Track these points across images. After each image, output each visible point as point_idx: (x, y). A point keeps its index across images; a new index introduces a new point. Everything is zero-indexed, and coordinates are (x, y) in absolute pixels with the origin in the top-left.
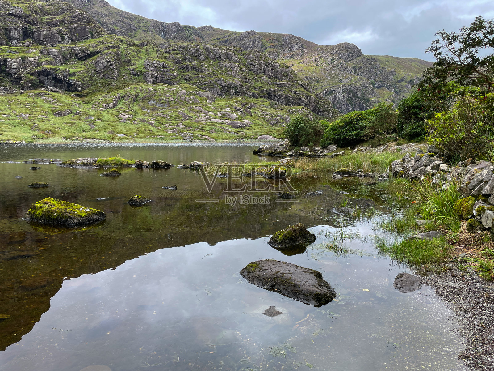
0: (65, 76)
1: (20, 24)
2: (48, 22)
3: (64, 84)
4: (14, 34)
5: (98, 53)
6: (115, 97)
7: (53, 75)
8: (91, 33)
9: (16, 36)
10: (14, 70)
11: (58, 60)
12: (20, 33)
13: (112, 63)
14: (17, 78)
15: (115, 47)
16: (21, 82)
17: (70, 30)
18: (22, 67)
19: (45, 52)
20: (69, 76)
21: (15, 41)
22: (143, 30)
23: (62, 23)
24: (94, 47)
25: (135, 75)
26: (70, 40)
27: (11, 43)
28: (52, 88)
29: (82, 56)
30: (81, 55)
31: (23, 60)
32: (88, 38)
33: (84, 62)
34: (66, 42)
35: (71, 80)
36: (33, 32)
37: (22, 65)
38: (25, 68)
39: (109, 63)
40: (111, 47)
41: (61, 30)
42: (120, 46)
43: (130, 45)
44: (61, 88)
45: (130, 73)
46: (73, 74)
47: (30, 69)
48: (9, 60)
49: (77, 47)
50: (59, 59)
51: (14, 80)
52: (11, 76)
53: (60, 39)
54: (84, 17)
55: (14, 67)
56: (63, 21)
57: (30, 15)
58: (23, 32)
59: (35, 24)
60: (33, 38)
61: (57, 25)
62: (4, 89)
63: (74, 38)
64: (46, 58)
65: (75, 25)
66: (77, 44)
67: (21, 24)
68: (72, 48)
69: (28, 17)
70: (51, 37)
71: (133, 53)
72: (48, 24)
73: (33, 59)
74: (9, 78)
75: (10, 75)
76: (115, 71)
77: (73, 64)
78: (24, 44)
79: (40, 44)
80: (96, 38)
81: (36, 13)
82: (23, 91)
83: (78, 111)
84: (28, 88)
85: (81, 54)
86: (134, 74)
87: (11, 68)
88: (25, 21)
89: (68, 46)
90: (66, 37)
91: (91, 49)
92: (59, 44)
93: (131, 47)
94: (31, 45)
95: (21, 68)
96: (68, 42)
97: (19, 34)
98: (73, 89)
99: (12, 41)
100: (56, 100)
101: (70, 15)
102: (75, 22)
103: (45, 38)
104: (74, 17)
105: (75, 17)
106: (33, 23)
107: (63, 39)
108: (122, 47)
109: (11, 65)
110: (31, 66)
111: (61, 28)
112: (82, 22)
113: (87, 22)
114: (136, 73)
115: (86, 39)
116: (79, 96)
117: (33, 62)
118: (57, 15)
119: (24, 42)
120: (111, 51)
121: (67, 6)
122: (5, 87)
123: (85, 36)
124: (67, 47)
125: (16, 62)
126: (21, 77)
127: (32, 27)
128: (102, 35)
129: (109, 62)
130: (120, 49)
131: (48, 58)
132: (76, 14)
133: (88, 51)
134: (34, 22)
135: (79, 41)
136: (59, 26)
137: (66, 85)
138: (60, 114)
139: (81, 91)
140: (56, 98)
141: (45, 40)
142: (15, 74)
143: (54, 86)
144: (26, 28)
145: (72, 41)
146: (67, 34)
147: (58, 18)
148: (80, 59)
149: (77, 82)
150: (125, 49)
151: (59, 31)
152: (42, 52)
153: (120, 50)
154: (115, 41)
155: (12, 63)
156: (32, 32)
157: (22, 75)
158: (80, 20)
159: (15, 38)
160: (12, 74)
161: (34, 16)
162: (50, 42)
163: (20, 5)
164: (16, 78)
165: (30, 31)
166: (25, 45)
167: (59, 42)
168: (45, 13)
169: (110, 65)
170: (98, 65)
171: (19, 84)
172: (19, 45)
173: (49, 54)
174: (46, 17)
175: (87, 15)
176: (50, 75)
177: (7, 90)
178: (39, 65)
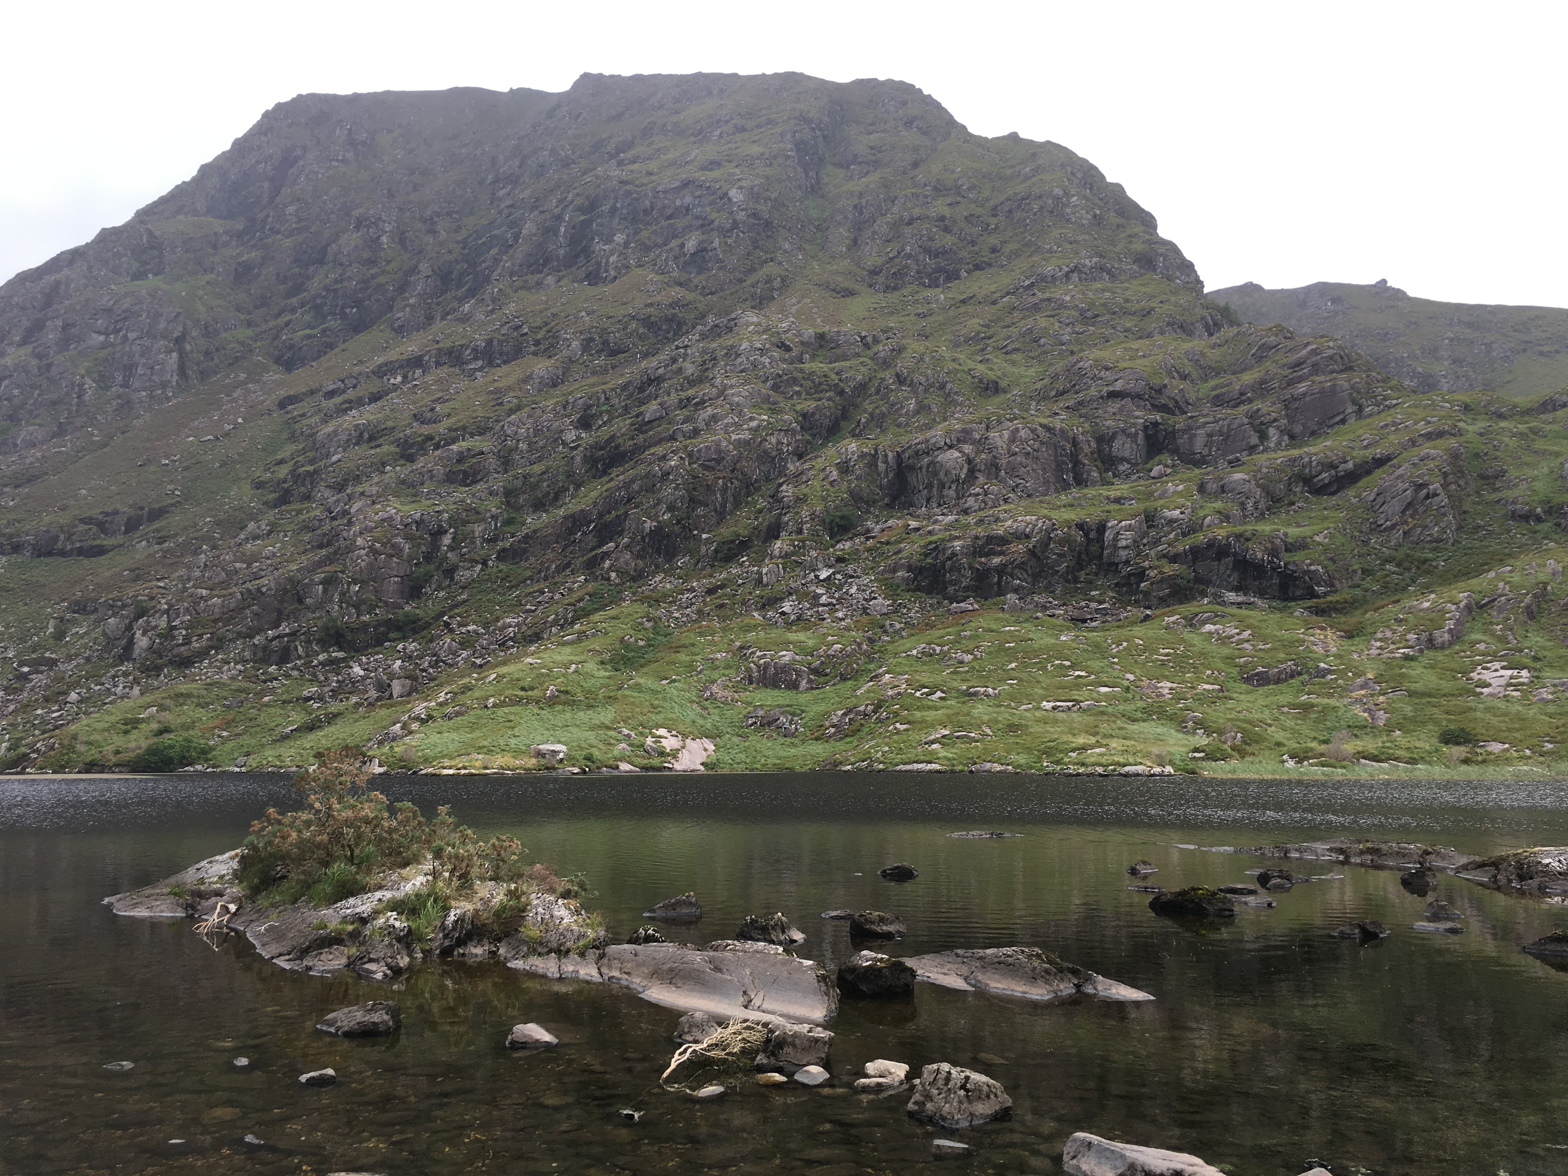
0: (1274, 552)
1: (1137, 417)
2: (1217, 396)
3: (1271, 578)
4: (1122, 447)
5: (1380, 462)
6: (1454, 607)
7: (1235, 554)
8: (1354, 402)
9: (1127, 454)
10: (1123, 554)
11: (1250, 506)
12: (1139, 442)
13: (1436, 489)
14: (1134, 574)
15: (1440, 434)
16: (1142, 585)
17: (1286, 406)
18: (1145, 541)
19: (1212, 487)
20: (1287, 550)
21: (1123, 467)
22: (1541, 354)
23: (1261, 388)
24: (1366, 447)
25: (1525, 518)
26: (1286, 437)
27: (1114, 474)
28: (1231, 596)
29: (1326, 481)
30: (1323, 480)
31: (1150, 519)
32: (1343, 421)
33: (1333, 500)
34: (1272, 445)
35: (1294, 562)
36: (1174, 432)
37: (1145, 534)
38: (1157, 542)
39: (1425, 491)
40: (1429, 436)
41: (1259, 410)
42: (1461, 425)
43: (1501, 416)
44: (1261, 594)
45: (1506, 515)
46: (1301, 545)
47: (1170, 545)
48: (1110, 525)
49: (1310, 455)
50: (1253, 500)
51: (1123, 582)
52: (1118, 571)
53: (1254, 440)
54: (1331, 358)
55: (1123, 543)
56: (1263, 382)
57: (1165, 386)
58: (1147, 437)
59: (1180, 408)
60: (1175, 451)
61: (1244, 398)
62: (1097, 611)
63: (1298, 429)
64: (1214, 505)
65: (1302, 388)
66: (1307, 445)
67: (1141, 416)
68: (1293, 461)
69: (1159, 391)
70: (1228, 437)
71: (1513, 443)
72: (1219, 401)
73: (1178, 512)
74: (1110, 576)
75: (1113, 568)
76: (1445, 515)
77: (1296, 512)
78: (1151, 470)
79: (1197, 464)
80: (1370, 415)
81: (1184, 377)
82: (1148, 612)
83: (1322, 665)
84: (1163, 601)
85: (1324, 475)
86: (1520, 516)
87: (1116, 548)
88: (1152, 405)
89: (1280, 457)
90: (1272, 431)
91: (1361, 454)
92: (1251, 454)
93: (1503, 424)
94: (1169, 471)
95: (1145, 545)
96: (1279, 443)
97: (1135, 447)
98: (1298, 593)
99: (1116, 469)
100: (1249, 632)
101: (1285, 361)
102: (1301, 379)
103: (1208, 444)
104: (1299, 364)
105: (1302, 363)
106: (1176, 408)
107: (1263, 436)
108: (1470, 428)
109: (1116, 539)
110: (1172, 536)
111: (1257, 405)
112: (1324, 373)
113: (1342, 371)
114: (1530, 511)
115: (1337, 423)
116: (1319, 612)
117: (1176, 521)
118: (1242, 371)
119: (1148, 466)
120: (1427, 449)
121: (1276, 335)
122: (1100, 603)
123: (1334, 416)
124: (1279, 461)
125: (1129, 528)
126: (1144, 570)
127: (1172, 420)
128: (1394, 402)
129: (1422, 486)
130: (1461, 435)
131: (1218, 505)
132: (1304, 352)
133: (1346, 462)
134: (1176, 402)
135: (1313, 433)
136: (1250, 400)
137: (1276, 581)
138: (1262, 680)
139: (1324, 597)
140: (1248, 627)
141: (1210, 450)
142: (1127, 562)
143: (1236, 589)
144: (1156, 424)
145: (1292, 437)
146: (1275, 420)
147: (1248, 378)
148: (1320, 490)
149: (1313, 568)
150: (1481, 434)
151: (1252, 416)
152: (1202, 489)
153: (1462, 439)
154: (1442, 413)
155: (1118, 533)
156: (1173, 434)
157: (1146, 564)
158: (1316, 369)
159: (1124, 460)
160: (1117, 564)
161: (1175, 387)
162: (1224, 455)
163: (1138, 361)
164: (1130, 575)
165: (1165, 430)
166: (1152, 474)
167: (1252, 449)
168: (1209, 371)
169: (1427, 497)
170: (1384, 503)
171: (1137, 591)
172: (1134, 477)
173: (1223, 492)
174: (1212, 383)
175: (1340, 347)
176: (1227, 555)
177: (1104, 613)
178: (1193, 528)
